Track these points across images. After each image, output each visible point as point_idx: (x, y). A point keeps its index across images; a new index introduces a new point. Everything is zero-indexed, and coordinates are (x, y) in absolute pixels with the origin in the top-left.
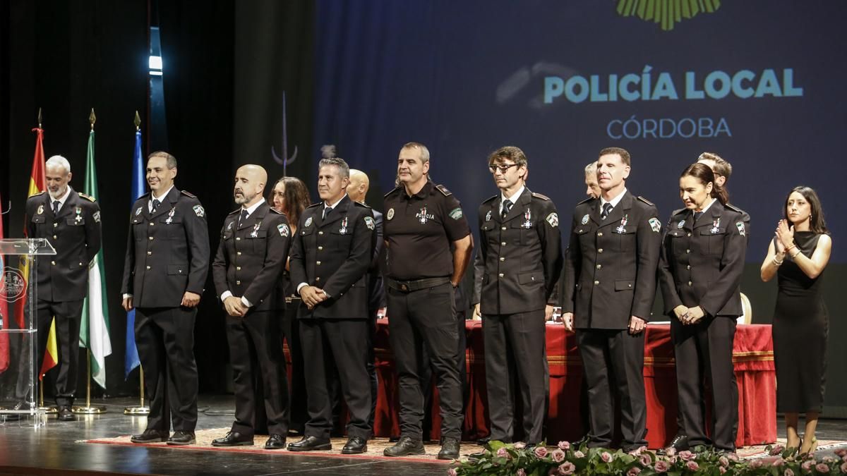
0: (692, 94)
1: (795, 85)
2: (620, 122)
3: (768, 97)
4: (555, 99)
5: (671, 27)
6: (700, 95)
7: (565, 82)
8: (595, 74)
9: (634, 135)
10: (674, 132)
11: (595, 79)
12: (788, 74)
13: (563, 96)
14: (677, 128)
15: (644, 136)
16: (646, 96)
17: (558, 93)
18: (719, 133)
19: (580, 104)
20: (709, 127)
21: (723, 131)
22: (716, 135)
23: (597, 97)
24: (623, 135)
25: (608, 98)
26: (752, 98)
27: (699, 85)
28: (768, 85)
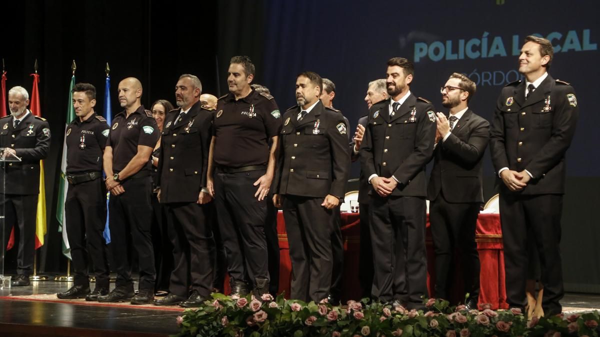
1: (591, 42)
3: (572, 51)
4: (421, 59)
5: (503, 2)
7: (428, 46)
8: (449, 39)
10: (503, 81)
11: (449, 43)
12: (587, 33)
13: (427, 56)
14: (506, 78)
15: (483, 84)
16: (484, 55)
17: (423, 54)
19: (439, 62)
23: (451, 57)
25: (458, 57)
26: (560, 52)
28: (571, 42)
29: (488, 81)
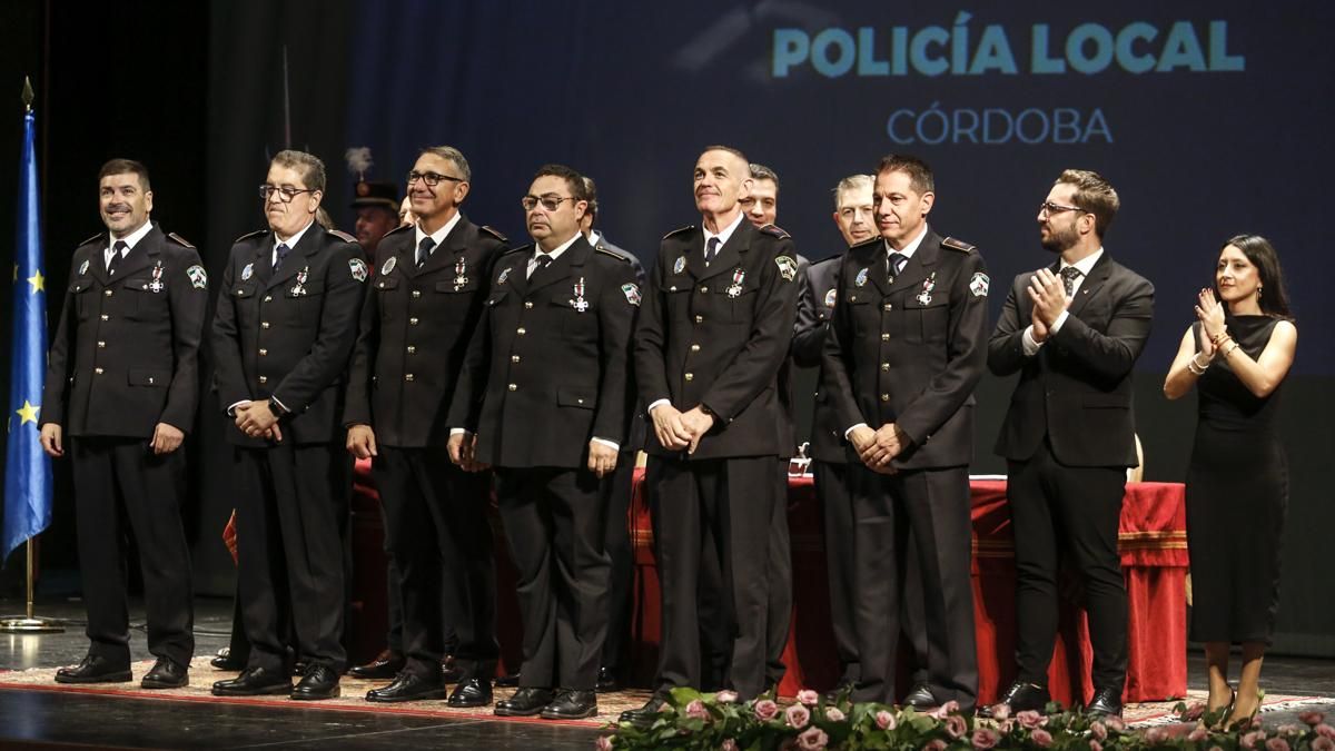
0: (1042, 64)
1: (1231, 51)
2: (911, 114)
3: (1182, 71)
4: (791, 69)
6: (1057, 66)
7: (812, 38)
8: (866, 25)
9: (935, 138)
10: (1009, 133)
11: (867, 35)
12: (1218, 30)
13: (808, 63)
14: (1015, 127)
15: (955, 140)
16: (959, 67)
17: (798, 58)
18: (1092, 137)
19: (840, 80)
20: (1073, 125)
21: (1098, 132)
22: (1085, 139)
23: (870, 68)
24: (916, 136)
25: (891, 68)
26: (1152, 74)
27: (1057, 49)
28: (1182, 49)
29: (970, 132)
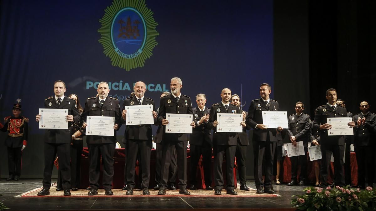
3: (158, 91)
4: (90, 88)
5: (129, 70)
7: (93, 83)
13: (93, 87)
16: (121, 89)
17: (91, 86)
26: (153, 92)
28: (158, 88)
29: (122, 99)
